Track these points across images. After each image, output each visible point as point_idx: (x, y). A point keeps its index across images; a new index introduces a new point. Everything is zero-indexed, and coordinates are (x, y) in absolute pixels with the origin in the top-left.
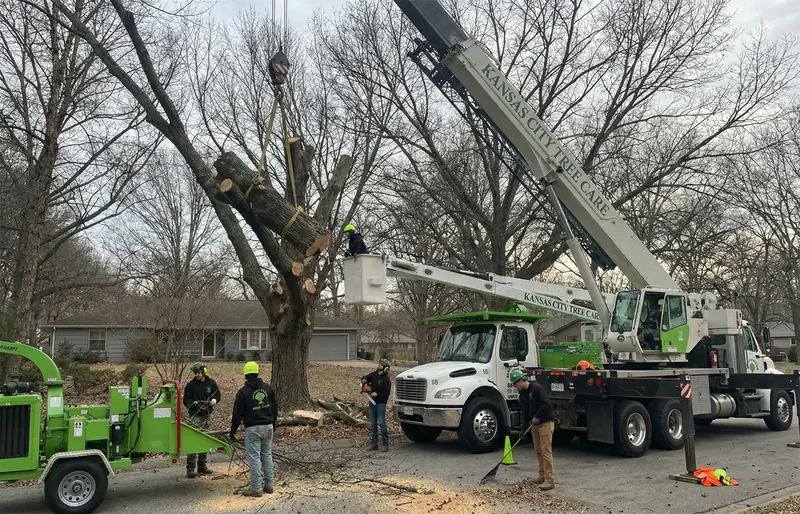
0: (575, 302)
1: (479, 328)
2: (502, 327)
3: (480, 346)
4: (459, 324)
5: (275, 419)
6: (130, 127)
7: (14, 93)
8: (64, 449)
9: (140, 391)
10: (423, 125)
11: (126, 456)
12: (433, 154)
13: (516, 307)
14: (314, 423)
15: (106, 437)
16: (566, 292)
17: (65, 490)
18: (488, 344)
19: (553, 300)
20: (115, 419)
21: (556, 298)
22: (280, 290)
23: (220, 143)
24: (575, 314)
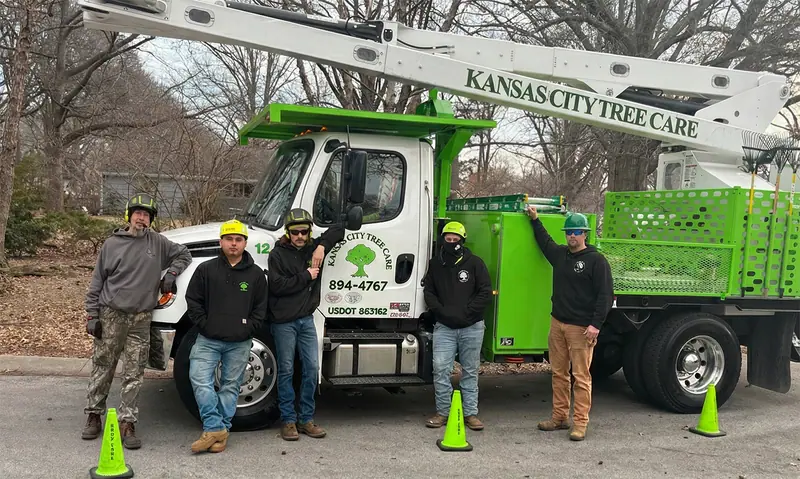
16: (609, 69)
24: (616, 122)
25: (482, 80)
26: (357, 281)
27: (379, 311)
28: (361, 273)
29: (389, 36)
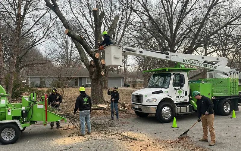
0: (205, 62)
1: (164, 74)
2: (174, 74)
3: (165, 81)
4: (157, 73)
5: (91, 108)
6: (47, 12)
7: (10, 2)
8: (5, 119)
9: (34, 98)
10: (145, 5)
11: (28, 122)
12: (149, 16)
13: (179, 65)
14: (104, 109)
15: (20, 115)
16: (201, 58)
17: (4, 134)
18: (168, 81)
19: (196, 61)
20: (23, 108)
21: (197, 61)
22: (93, 63)
23: (77, 17)
24: (205, 67)
25: (185, 61)
26: (180, 96)
27: (183, 101)
28: (180, 95)
29: (169, 54)
